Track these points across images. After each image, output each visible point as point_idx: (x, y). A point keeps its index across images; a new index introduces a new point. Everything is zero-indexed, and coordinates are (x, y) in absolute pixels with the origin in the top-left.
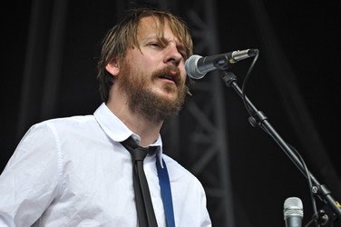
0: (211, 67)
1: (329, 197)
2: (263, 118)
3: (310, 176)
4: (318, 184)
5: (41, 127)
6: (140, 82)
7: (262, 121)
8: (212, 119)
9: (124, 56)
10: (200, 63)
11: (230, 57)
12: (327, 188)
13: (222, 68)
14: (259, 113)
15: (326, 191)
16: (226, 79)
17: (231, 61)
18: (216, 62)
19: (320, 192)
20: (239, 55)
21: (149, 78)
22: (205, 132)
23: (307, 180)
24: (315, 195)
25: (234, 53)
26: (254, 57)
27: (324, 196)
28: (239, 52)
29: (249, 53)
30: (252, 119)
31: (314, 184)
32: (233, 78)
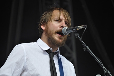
0: (71, 31)
1: (110, 74)
2: (88, 48)
3: (104, 67)
4: (107, 70)
5: (19, 46)
6: (51, 34)
7: (88, 49)
8: (71, 48)
9: (47, 24)
10: (67, 30)
11: (77, 28)
12: (110, 71)
13: (74, 31)
14: (87, 46)
15: (109, 73)
16: (76, 35)
17: (78, 29)
18: (72, 29)
19: (107, 73)
20: (80, 27)
21: (54, 33)
22: (69, 53)
23: (103, 69)
24: (106, 74)
25: (79, 26)
26: (85, 28)
27: (109, 74)
28: (80, 26)
29: (83, 26)
30: (85, 49)
31: (105, 70)
32: (78, 35)
